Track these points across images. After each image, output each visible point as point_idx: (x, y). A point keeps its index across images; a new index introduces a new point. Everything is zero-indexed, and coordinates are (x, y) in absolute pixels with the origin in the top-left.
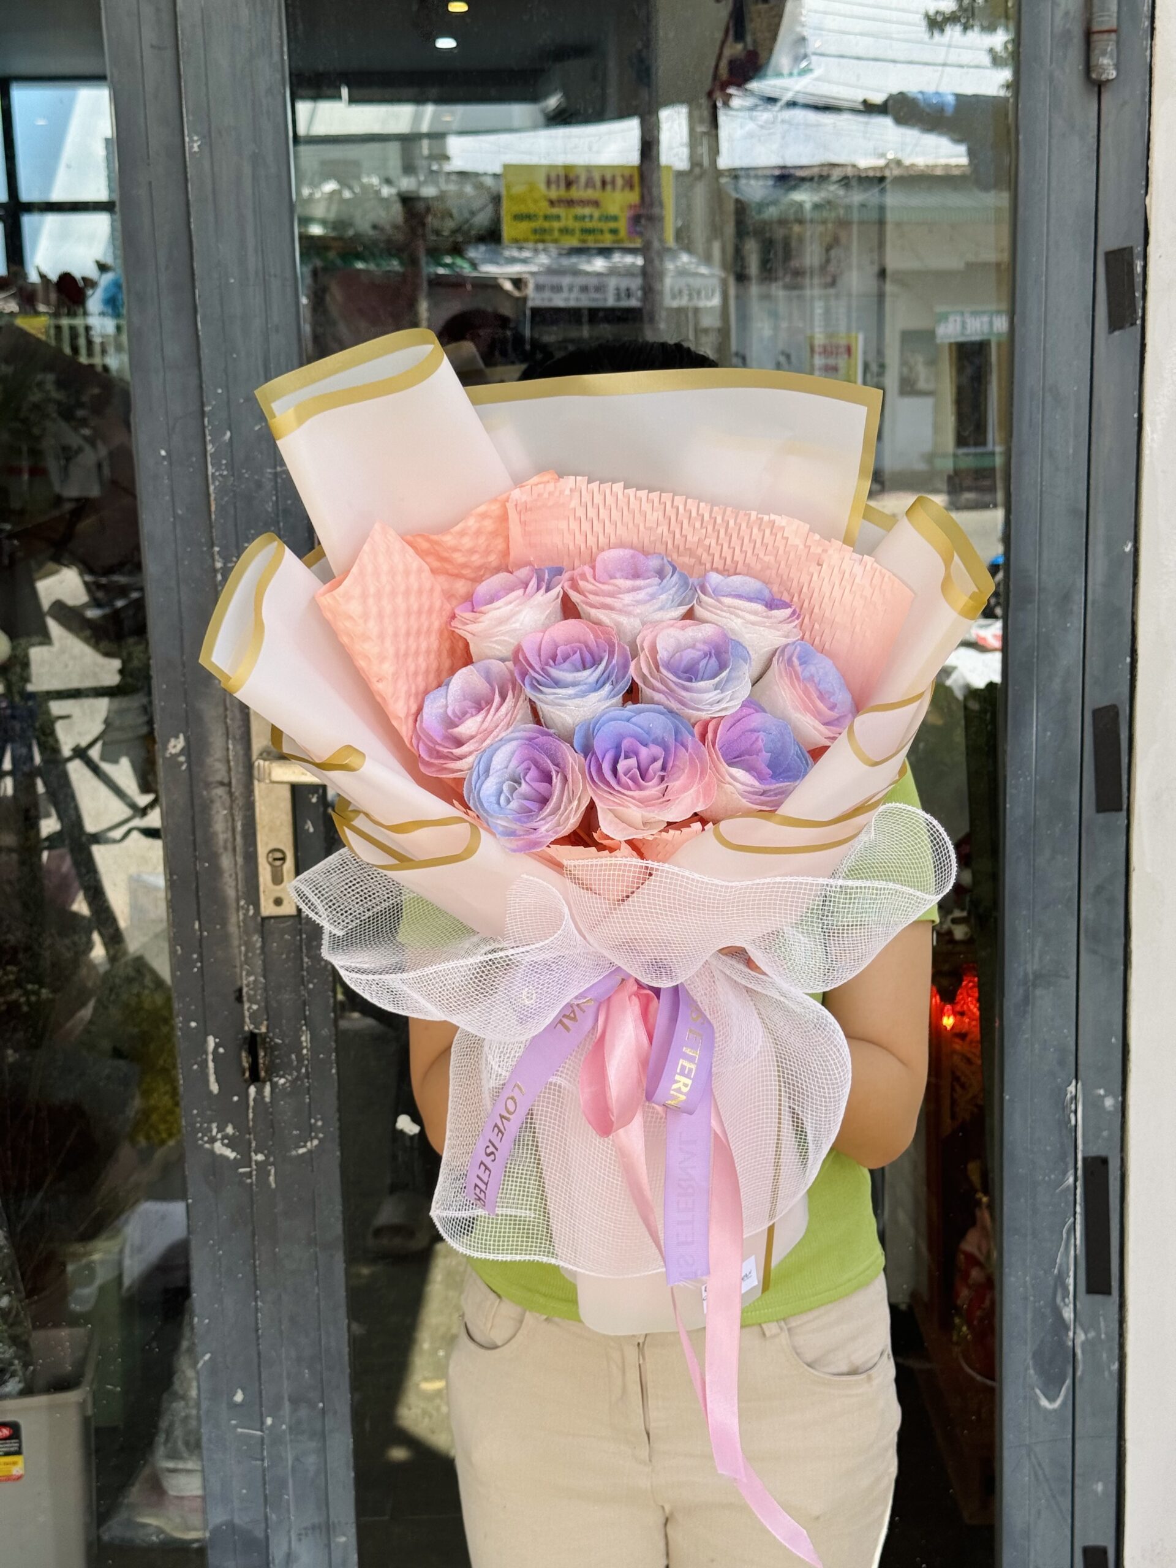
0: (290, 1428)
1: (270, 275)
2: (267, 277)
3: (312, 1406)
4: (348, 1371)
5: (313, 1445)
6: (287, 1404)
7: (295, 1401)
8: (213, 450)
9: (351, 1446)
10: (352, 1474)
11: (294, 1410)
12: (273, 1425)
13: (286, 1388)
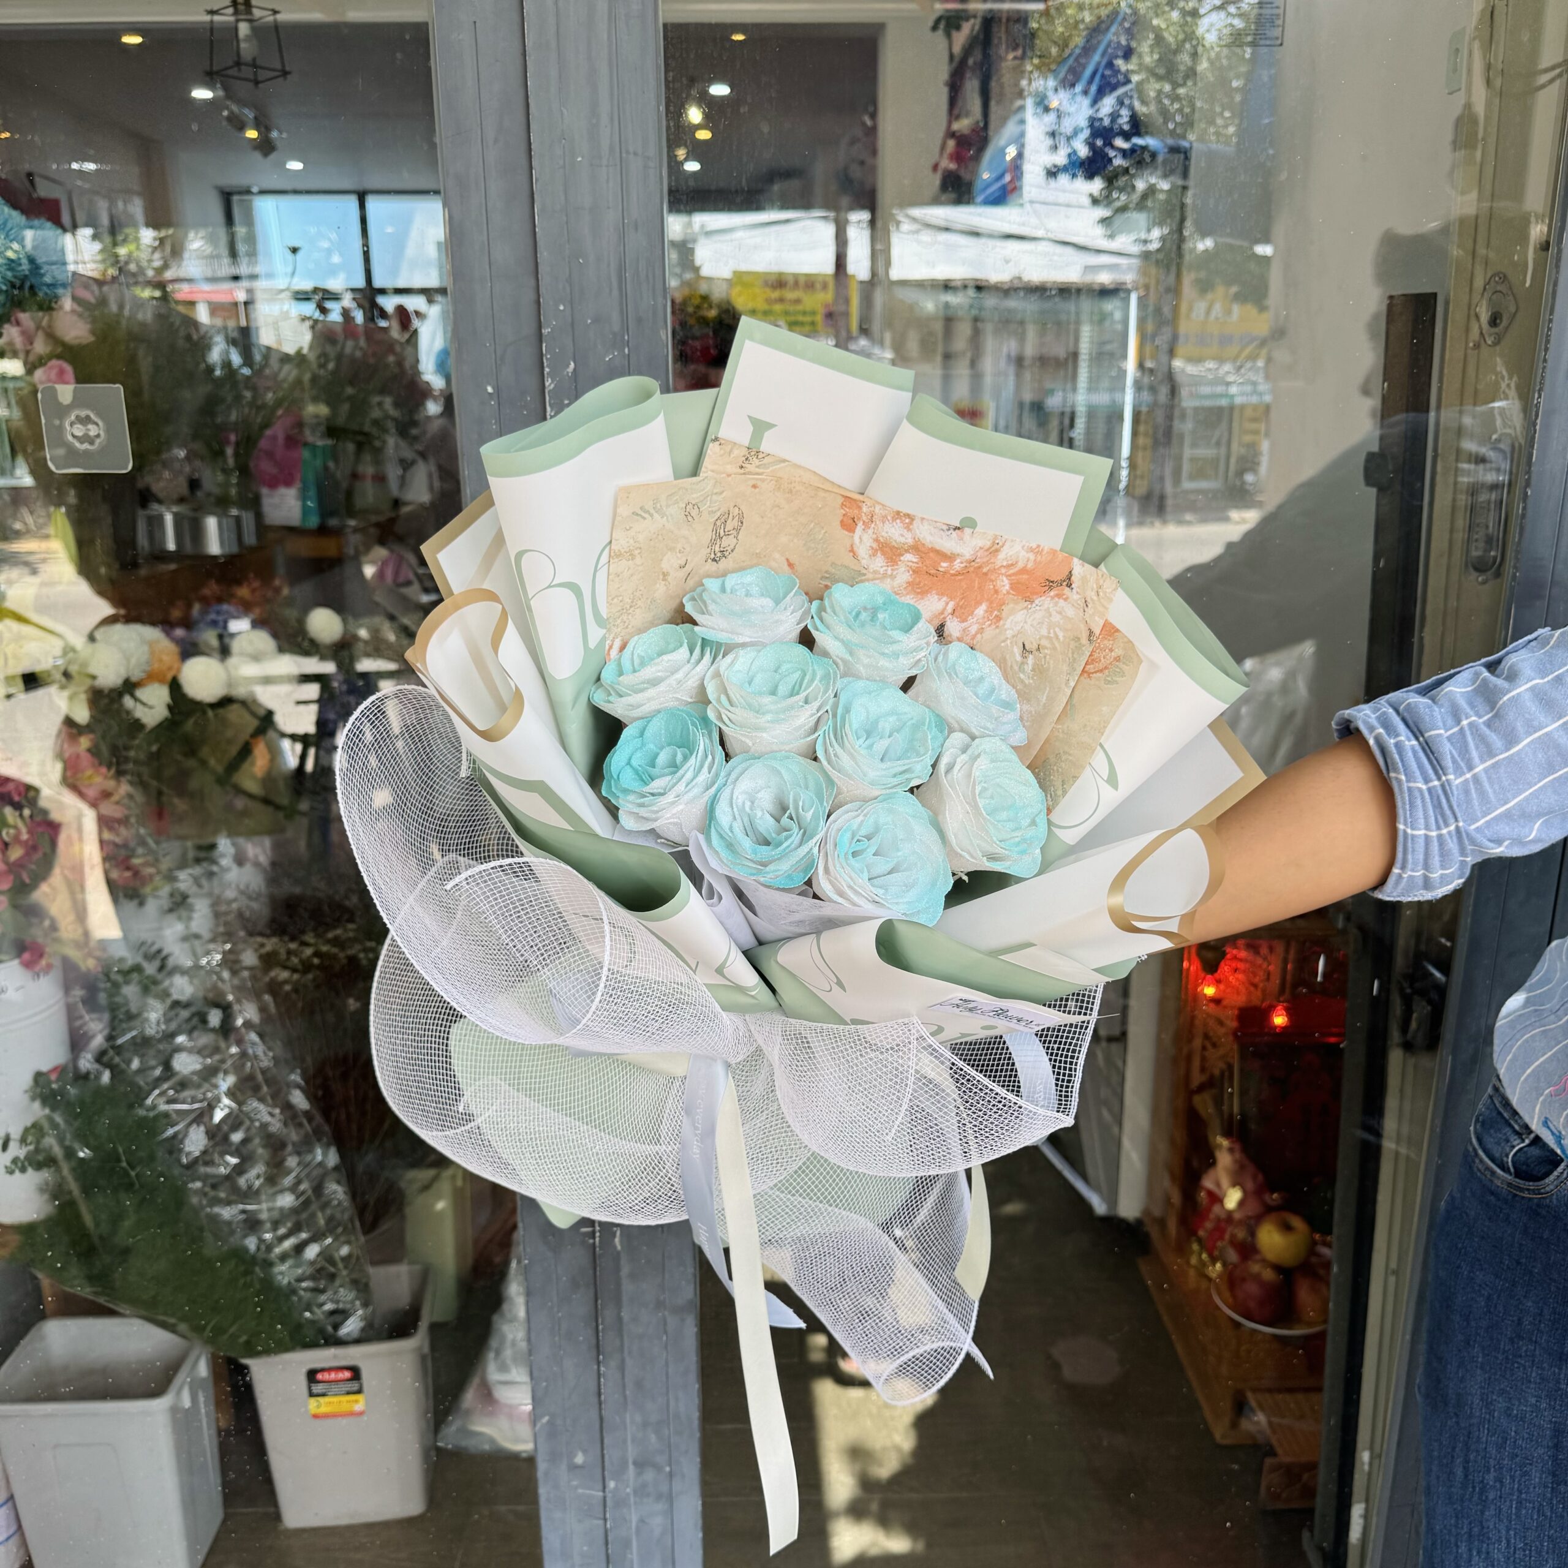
0: (635, 1492)
1: (628, 152)
2: (624, 155)
3: (658, 1468)
4: (698, 1435)
5: (660, 1506)
6: (631, 1467)
7: (640, 1465)
8: (552, 386)
9: (700, 1508)
10: (700, 1535)
11: (639, 1474)
12: (616, 1488)
13: (631, 1453)
